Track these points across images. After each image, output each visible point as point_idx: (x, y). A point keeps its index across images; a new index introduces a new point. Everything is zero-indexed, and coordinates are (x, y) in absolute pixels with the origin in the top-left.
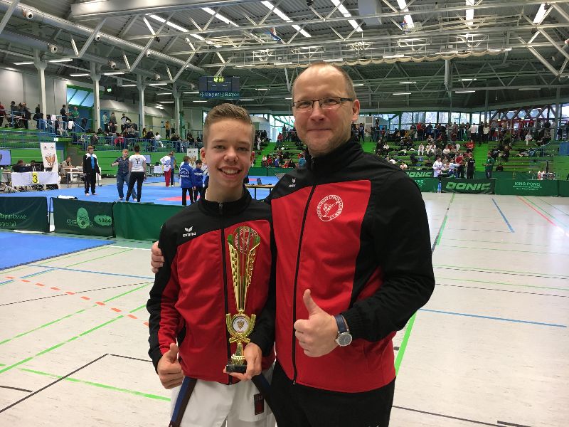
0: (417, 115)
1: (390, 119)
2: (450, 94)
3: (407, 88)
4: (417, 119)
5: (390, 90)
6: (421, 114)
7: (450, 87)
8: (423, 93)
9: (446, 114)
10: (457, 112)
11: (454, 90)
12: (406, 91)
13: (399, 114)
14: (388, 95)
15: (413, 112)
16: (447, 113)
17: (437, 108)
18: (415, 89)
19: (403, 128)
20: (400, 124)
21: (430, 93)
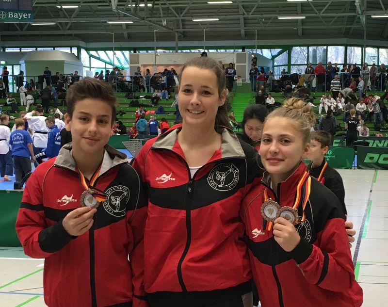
0: (315, 51)
1: (274, 57)
2: (363, 19)
3: (299, 8)
4: (315, 57)
5: (273, 12)
6: (320, 50)
7: (364, 8)
8: (323, 17)
9: (358, 50)
10: (373, 47)
11: (369, 13)
12: (297, 14)
13: (288, 49)
14: (270, 19)
15: (308, 46)
16: (360, 49)
17: (344, 41)
18: (311, 11)
19: (294, 71)
20: (289, 65)
21: (333, 17)
